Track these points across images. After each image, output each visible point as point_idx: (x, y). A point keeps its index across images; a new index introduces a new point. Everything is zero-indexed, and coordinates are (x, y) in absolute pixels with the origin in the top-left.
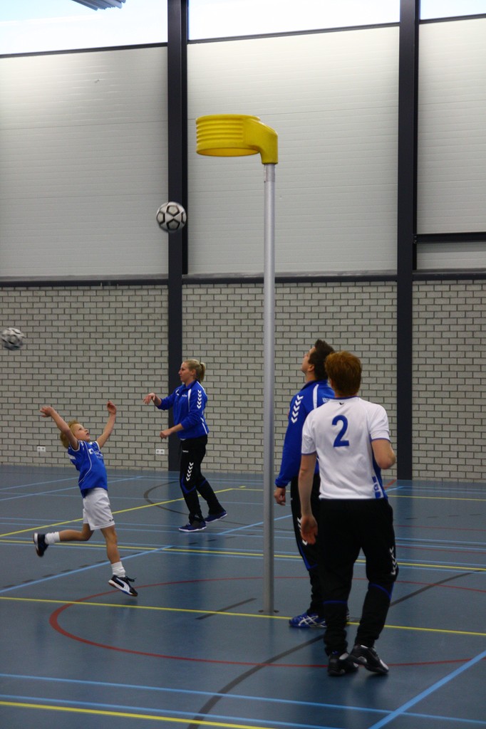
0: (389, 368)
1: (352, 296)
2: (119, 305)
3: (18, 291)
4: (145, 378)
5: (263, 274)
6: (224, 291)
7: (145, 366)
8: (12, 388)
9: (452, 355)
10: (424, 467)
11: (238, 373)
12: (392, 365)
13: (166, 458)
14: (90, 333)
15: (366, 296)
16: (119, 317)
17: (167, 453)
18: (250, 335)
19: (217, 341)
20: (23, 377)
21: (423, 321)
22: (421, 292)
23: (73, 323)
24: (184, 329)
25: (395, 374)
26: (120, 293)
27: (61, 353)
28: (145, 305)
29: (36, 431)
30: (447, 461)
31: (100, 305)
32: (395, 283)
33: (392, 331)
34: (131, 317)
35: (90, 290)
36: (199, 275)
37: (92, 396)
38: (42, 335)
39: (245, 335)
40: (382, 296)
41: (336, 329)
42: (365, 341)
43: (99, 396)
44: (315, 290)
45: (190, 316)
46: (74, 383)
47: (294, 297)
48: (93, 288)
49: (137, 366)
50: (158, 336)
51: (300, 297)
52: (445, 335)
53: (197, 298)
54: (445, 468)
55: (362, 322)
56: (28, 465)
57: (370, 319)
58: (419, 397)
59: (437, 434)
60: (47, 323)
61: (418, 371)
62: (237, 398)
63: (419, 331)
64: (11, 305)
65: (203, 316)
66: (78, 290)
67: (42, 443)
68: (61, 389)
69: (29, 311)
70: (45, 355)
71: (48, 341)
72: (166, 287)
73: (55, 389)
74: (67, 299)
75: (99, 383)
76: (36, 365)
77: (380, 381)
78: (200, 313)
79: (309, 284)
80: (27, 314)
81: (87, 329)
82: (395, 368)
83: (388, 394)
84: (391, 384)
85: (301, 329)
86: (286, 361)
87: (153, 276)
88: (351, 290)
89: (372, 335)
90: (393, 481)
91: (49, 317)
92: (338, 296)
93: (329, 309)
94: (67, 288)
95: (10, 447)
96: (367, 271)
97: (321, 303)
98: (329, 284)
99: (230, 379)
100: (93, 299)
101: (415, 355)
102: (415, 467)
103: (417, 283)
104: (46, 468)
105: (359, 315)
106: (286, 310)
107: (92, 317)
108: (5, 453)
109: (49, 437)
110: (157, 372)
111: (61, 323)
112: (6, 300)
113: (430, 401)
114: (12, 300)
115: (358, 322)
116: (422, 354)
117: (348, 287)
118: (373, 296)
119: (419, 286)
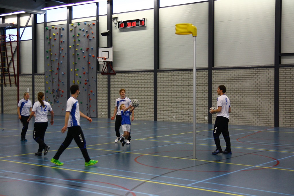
0: (272, 94)
1: (261, 72)
3: (168, 72)
4: (202, 97)
6: (224, 71)
7: (202, 93)
8: (166, 100)
9: (291, 89)
10: (282, 123)
13: (208, 120)
14: (187, 84)
15: (265, 72)
17: (208, 118)
18: (231, 84)
20: (169, 97)
21: (282, 80)
22: (282, 71)
23: (182, 81)
24: (213, 83)
25: (274, 96)
27: (179, 90)
28: (202, 76)
29: (173, 112)
30: (289, 121)
31: (189, 76)
32: (274, 68)
33: (273, 83)
36: (217, 67)
37: (188, 102)
38: (174, 85)
39: (230, 84)
40: (270, 72)
41: (256, 82)
42: (265, 86)
44: (250, 71)
45: (214, 79)
46: (182, 98)
47: (244, 73)
48: (188, 71)
49: (200, 93)
50: (205, 85)
51: (246, 73)
52: (289, 83)
53: (216, 74)
54: (289, 123)
55: (264, 80)
56: (171, 121)
58: (281, 102)
59: (287, 113)
60: (175, 81)
61: (281, 94)
63: (281, 83)
64: (166, 76)
65: (218, 79)
66: (184, 72)
67: (174, 115)
68: (179, 100)
69: (171, 78)
70: (175, 90)
71: (176, 86)
72: (208, 70)
73: (177, 100)
74: (181, 74)
76: (172, 93)
77: (269, 97)
79: (248, 69)
82: (274, 94)
83: (272, 101)
84: (273, 98)
86: (242, 92)
87: (204, 67)
88: (261, 70)
89: (267, 84)
90: (273, 127)
91: (176, 80)
92: (257, 72)
93: (254, 76)
94: (181, 71)
95: (166, 116)
96: (266, 65)
97: (252, 74)
98: (254, 69)
100: (188, 74)
101: (280, 90)
102: (280, 123)
104: (175, 122)
106: (242, 77)
107: (188, 79)
108: (164, 118)
109: (176, 113)
110: (205, 95)
111: (179, 81)
112: (164, 75)
113: (284, 103)
114: (166, 75)
115: (263, 80)
116: (282, 89)
117: (260, 70)
118: (267, 72)
119: (281, 69)
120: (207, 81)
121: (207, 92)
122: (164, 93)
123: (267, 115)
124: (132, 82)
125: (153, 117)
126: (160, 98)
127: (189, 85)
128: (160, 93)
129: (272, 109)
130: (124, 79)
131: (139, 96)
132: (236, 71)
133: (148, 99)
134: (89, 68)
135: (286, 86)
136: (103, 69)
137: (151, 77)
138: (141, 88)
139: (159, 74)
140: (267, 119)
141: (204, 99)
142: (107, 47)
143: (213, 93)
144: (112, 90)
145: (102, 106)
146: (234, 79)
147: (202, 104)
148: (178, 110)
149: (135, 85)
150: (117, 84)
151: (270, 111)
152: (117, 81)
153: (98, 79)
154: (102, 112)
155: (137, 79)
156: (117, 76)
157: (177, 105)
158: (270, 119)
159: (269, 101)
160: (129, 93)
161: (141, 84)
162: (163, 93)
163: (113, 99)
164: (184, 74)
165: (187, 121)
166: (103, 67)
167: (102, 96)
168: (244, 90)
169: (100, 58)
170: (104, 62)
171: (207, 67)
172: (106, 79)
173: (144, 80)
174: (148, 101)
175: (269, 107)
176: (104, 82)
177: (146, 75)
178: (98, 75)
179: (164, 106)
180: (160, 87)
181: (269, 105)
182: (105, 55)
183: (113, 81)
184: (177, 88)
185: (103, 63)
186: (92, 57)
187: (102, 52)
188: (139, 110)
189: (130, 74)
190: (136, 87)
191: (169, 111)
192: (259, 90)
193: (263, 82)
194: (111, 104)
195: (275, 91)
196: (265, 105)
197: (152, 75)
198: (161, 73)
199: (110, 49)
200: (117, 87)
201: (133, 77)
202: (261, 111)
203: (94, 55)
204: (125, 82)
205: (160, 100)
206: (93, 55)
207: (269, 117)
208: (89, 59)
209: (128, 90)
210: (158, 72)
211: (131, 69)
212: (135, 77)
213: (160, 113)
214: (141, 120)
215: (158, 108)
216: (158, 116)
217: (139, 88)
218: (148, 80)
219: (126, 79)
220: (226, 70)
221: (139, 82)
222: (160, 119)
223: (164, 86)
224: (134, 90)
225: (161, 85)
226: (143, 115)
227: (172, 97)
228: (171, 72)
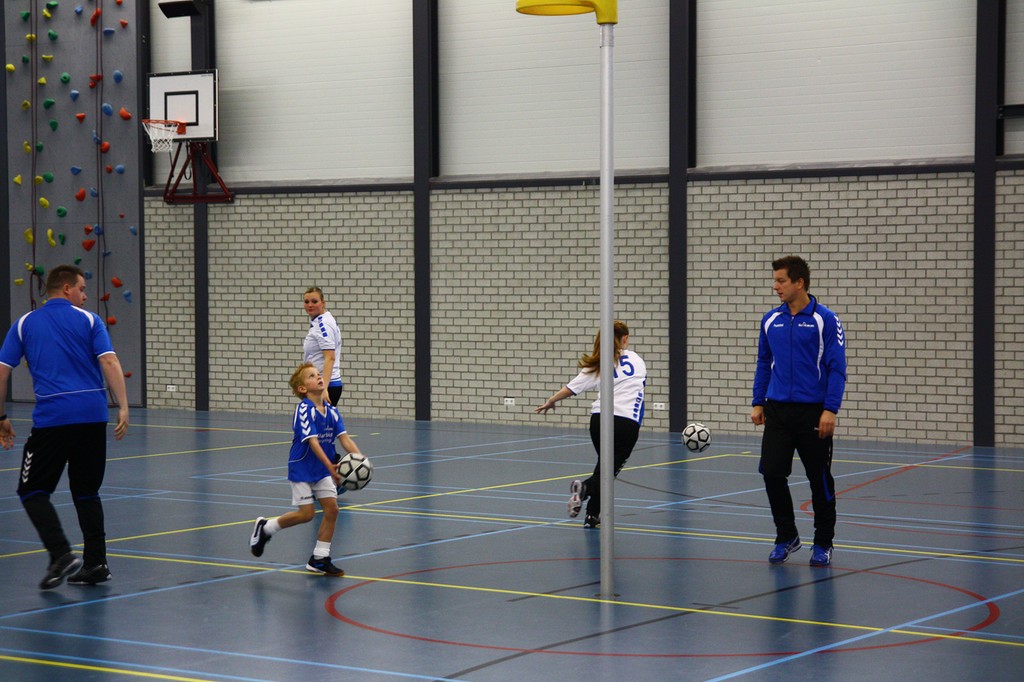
0: (961, 292)
1: (912, 194)
3: (480, 193)
4: (639, 307)
6: (742, 189)
7: (639, 292)
8: (472, 322)
10: (1010, 429)
11: (760, 300)
12: (967, 288)
13: (666, 415)
14: (570, 248)
15: (932, 193)
17: (668, 408)
18: (775, 249)
19: (732, 257)
20: (486, 307)
21: (1010, 227)
23: (548, 235)
24: (690, 241)
25: (971, 301)
28: (639, 209)
29: (503, 378)
31: (581, 211)
32: (971, 175)
33: (967, 241)
34: (621, 226)
35: (570, 191)
36: (711, 168)
37: (573, 331)
38: (510, 252)
40: (953, 192)
41: (891, 239)
42: (931, 256)
43: (580, 331)
44: (863, 186)
45: (697, 224)
46: (549, 315)
47: (833, 196)
48: (573, 188)
50: (656, 251)
51: (843, 195)
53: (706, 199)
55: (926, 229)
56: (494, 422)
57: (937, 225)
58: (1004, 332)
60: (517, 236)
61: (1003, 296)
63: (1004, 241)
64: (471, 213)
65: (714, 224)
66: (554, 191)
67: (510, 393)
68: (534, 323)
69: (494, 220)
70: (514, 278)
71: (517, 260)
72: (666, 185)
73: (525, 323)
74: (541, 203)
75: (580, 315)
76: (502, 291)
77: (951, 310)
78: (710, 219)
79: (854, 178)
80: (491, 224)
81: (566, 243)
82: (971, 292)
83: (961, 328)
84: (966, 314)
85: (843, 239)
87: (650, 170)
88: (911, 185)
89: (940, 247)
90: (968, 447)
91: (519, 228)
92: (893, 194)
93: (882, 212)
94: (541, 189)
95: (472, 399)
96: (934, 159)
97: (871, 203)
98: (881, 178)
99: (750, 308)
100: (573, 203)
101: (998, 273)
102: (998, 429)
103: (1003, 173)
104: (515, 427)
105: (922, 220)
106: (824, 213)
107: (573, 227)
108: (464, 407)
109: (519, 386)
110: (655, 300)
111: (534, 236)
112: (465, 205)
113: (1019, 338)
114: (473, 205)
115: (921, 229)
116: (1008, 273)
117: (907, 181)
118: (941, 192)
119: (1004, 177)
120: (664, 233)
121: (665, 283)
122: (464, 291)
123: (941, 390)
124: (311, 238)
125: (413, 405)
126: (442, 314)
127: (580, 251)
128: (441, 291)
129: (962, 364)
130: (271, 224)
131: (346, 305)
132: (797, 188)
133: (389, 321)
134: (104, 172)
136: (172, 176)
137: (403, 215)
138: (353, 268)
139: (440, 203)
140: (941, 408)
141: (647, 316)
142: (189, 69)
143: (690, 291)
144: (218, 275)
145: (168, 353)
146: (787, 223)
147: (638, 340)
148: (526, 370)
149: (325, 253)
150: (238, 246)
151: (952, 373)
152: (238, 232)
153: (147, 226)
154: (168, 381)
155: (333, 223)
156: (239, 210)
157: (525, 346)
158: (953, 409)
159: (950, 328)
161: (354, 246)
162: (456, 291)
163: (219, 319)
164: (557, 203)
165: (573, 419)
166: (173, 167)
167: (167, 304)
168: (832, 274)
169: (158, 122)
170: (177, 144)
171: (665, 169)
172: (186, 226)
173: (368, 230)
174: (389, 328)
175: (951, 355)
176: (179, 240)
177: (380, 207)
178: (146, 205)
179: (465, 353)
180: (442, 260)
181: (951, 346)
182: (182, 110)
183: (219, 232)
184: (526, 267)
185: (172, 148)
186: (116, 119)
187: (167, 94)
189: (303, 201)
190: (332, 261)
191: (487, 377)
192: (901, 274)
193: (922, 238)
194: (211, 340)
195: (976, 278)
196: (930, 345)
197: (406, 204)
198: (449, 198)
199: (204, 83)
200: (238, 261)
201: (319, 216)
202: (911, 372)
203: (129, 108)
204: (278, 239)
205: (442, 321)
206: (123, 110)
207: (951, 400)
208: (101, 127)
209: (291, 275)
210: (434, 192)
211: (308, 178)
212: (325, 216)
213: (444, 383)
214: (356, 416)
215: (434, 360)
216: (433, 398)
217: (346, 268)
218: (389, 230)
219: (284, 224)
220: (750, 182)
221: (346, 238)
222: (442, 414)
223: (465, 260)
224: (319, 275)
225: (450, 252)
226: (362, 395)
227: (502, 307)
228: (495, 190)
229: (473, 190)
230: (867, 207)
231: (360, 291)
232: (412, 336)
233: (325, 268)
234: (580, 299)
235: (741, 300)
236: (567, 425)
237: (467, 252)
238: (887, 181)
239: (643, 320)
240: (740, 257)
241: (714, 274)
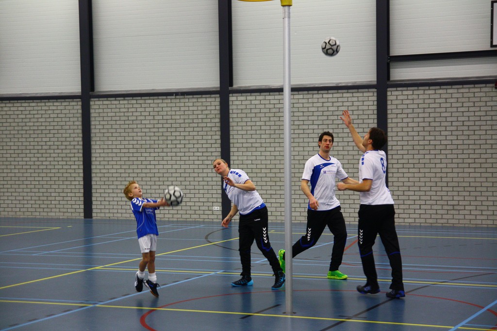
1: (346, 99)
2: (187, 109)
3: (118, 100)
4: (205, 158)
5: (283, 86)
6: (258, 98)
7: (205, 150)
8: (115, 167)
9: (415, 138)
11: (268, 153)
13: (220, 213)
14: (167, 128)
15: (356, 99)
16: (186, 117)
17: (221, 209)
18: (276, 127)
19: (253, 132)
20: (122, 159)
21: (395, 116)
22: (393, 96)
23: (156, 122)
24: (231, 124)
26: (187, 100)
27: (148, 142)
28: (204, 108)
30: (412, 211)
31: (173, 109)
32: (375, 90)
33: (374, 123)
34: (195, 117)
35: (167, 99)
36: (241, 87)
37: (169, 171)
38: (135, 130)
39: (272, 128)
40: (366, 99)
41: (335, 122)
43: (174, 171)
44: (320, 96)
45: (235, 116)
46: (156, 163)
47: (305, 101)
48: (168, 97)
49: (200, 150)
50: (213, 129)
51: (310, 100)
52: (410, 125)
53: (239, 103)
54: (411, 216)
57: (358, 115)
59: (406, 193)
60: (138, 122)
61: (392, 150)
62: (268, 171)
63: (392, 123)
64: (113, 110)
65: (244, 115)
66: (158, 99)
68: (148, 167)
69: (126, 114)
70: (137, 144)
71: (139, 134)
72: (218, 95)
73: (144, 167)
74: (151, 105)
75: (174, 162)
76: (131, 151)
78: (242, 113)
79: (316, 92)
80: (124, 116)
81: (165, 126)
85: (311, 122)
86: (301, 145)
87: (209, 88)
88: (345, 95)
91: (139, 118)
92: (336, 100)
93: (330, 109)
94: (151, 98)
95: (115, 207)
96: (355, 82)
97: (325, 104)
98: (330, 91)
99: (263, 158)
100: (169, 105)
103: (390, 89)
106: (301, 110)
107: (169, 117)
108: (111, 211)
110: (213, 154)
111: (148, 122)
112: (110, 106)
113: (400, 170)
114: (114, 106)
116: (394, 139)
117: (343, 93)
118: (360, 99)
119: (391, 91)
120: (218, 120)
121: (219, 145)
122: (110, 151)
124: (23, 124)
125: (82, 211)
126: (98, 163)
128: (97, 151)
131: (44, 159)
133: (69, 167)
135: (405, 129)
137: (75, 111)
138: (48, 139)
139: (96, 105)
143: (232, 149)
147: (205, 175)
149: (32, 132)
155: (36, 116)
157: (144, 179)
160: (16, 151)
161: (48, 128)
162: (106, 151)
164: (160, 105)
165: (170, 216)
168: (306, 140)
171: (217, 88)
173: (56, 120)
174: (69, 171)
177: (62, 108)
179: (111, 183)
180: (98, 135)
188: (45, 194)
189: (19, 105)
190: (36, 136)
197: (77, 106)
198: (101, 103)
201: (28, 112)
204: (4, 124)
205: (98, 167)
209: (12, 144)
210: (92, 99)
211: (21, 92)
212: (31, 112)
213: (99, 199)
214: (51, 217)
215: (94, 187)
216: (94, 207)
217: (44, 140)
218: (68, 119)
219: (8, 117)
220: (262, 94)
221: (43, 124)
222: (99, 215)
223: (110, 135)
224: (28, 144)
225: (102, 131)
226: (54, 206)
227: (131, 159)
228: (126, 98)
229: (114, 99)
230: (323, 106)
231: (52, 151)
232: (82, 175)
233: (32, 140)
234: (174, 154)
235: (259, 153)
236: (167, 219)
237: (111, 131)
238: (333, 93)
239: (207, 165)
240: (258, 132)
241: (244, 141)
